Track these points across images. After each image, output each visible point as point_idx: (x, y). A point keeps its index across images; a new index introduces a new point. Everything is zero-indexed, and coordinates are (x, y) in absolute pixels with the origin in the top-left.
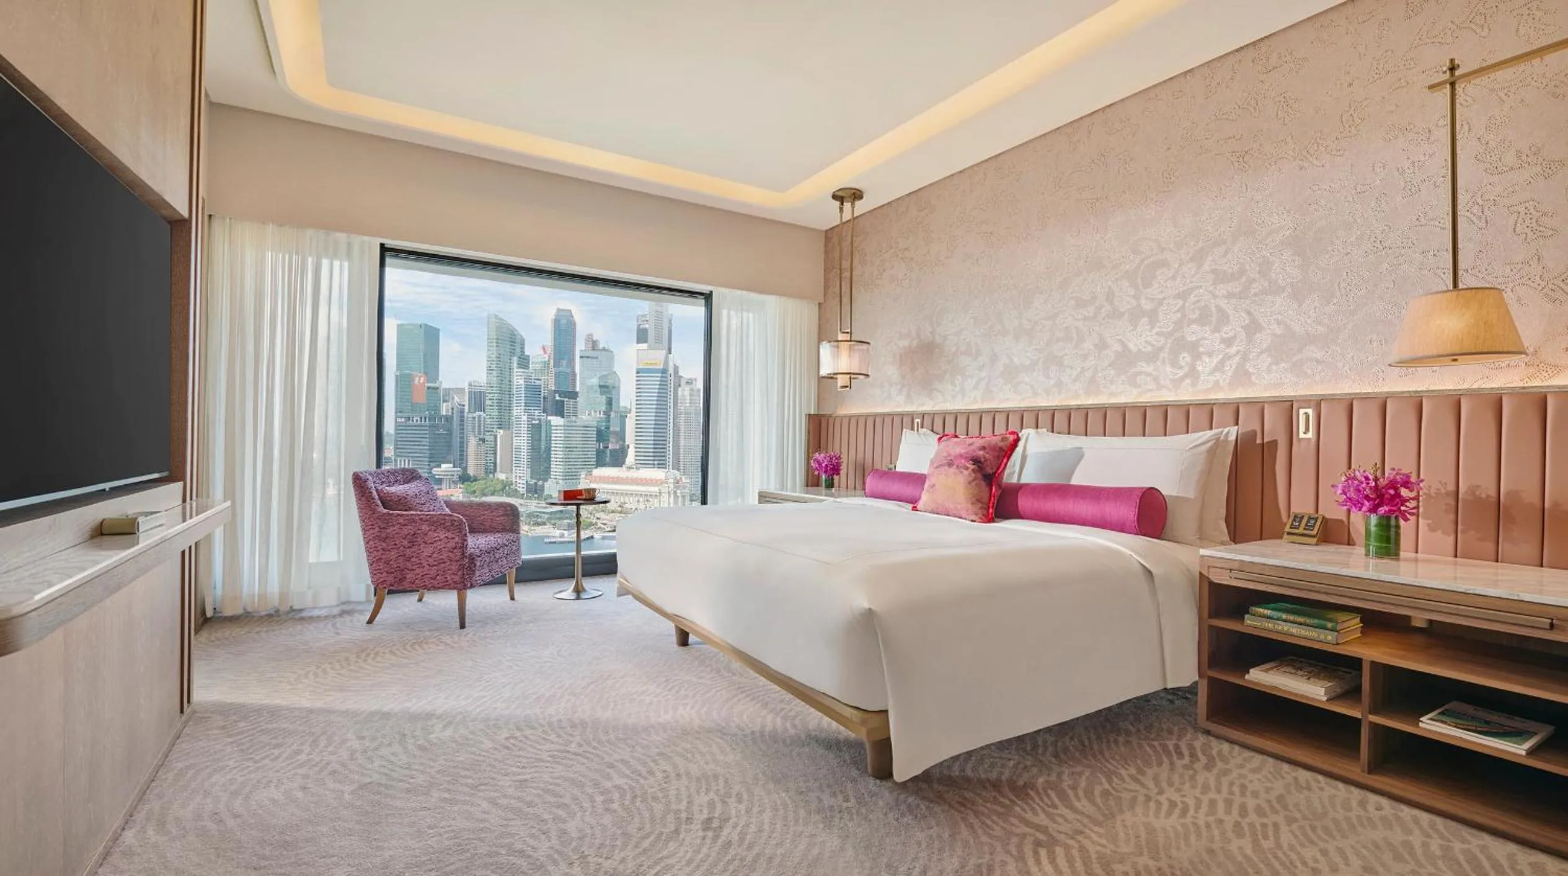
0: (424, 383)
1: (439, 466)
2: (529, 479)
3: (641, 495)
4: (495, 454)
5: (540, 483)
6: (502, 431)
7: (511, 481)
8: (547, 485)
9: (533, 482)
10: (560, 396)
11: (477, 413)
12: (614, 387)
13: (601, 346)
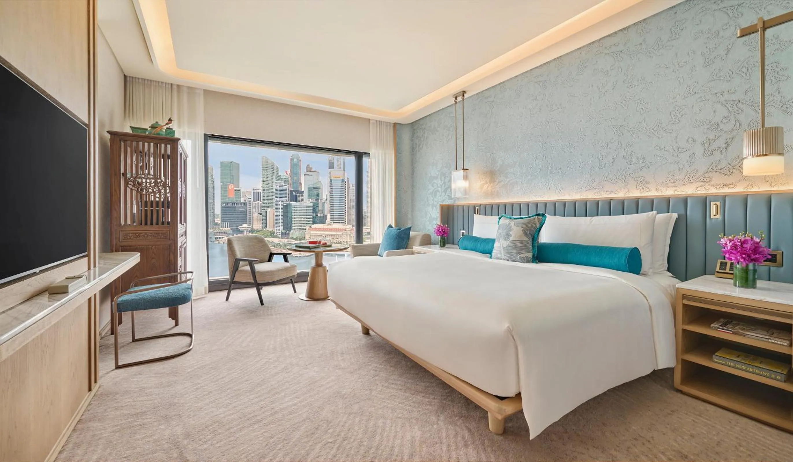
0: (233, 188)
1: (241, 225)
2: (282, 230)
3: (334, 236)
4: (266, 220)
5: (288, 232)
6: (269, 209)
7: (274, 232)
8: (290, 233)
9: (284, 232)
10: (295, 193)
11: (258, 202)
12: (320, 188)
13: (313, 170)
